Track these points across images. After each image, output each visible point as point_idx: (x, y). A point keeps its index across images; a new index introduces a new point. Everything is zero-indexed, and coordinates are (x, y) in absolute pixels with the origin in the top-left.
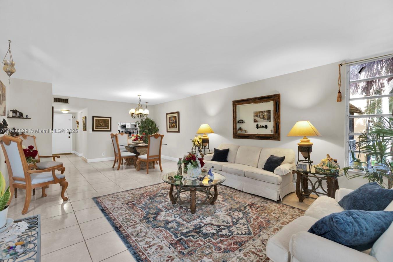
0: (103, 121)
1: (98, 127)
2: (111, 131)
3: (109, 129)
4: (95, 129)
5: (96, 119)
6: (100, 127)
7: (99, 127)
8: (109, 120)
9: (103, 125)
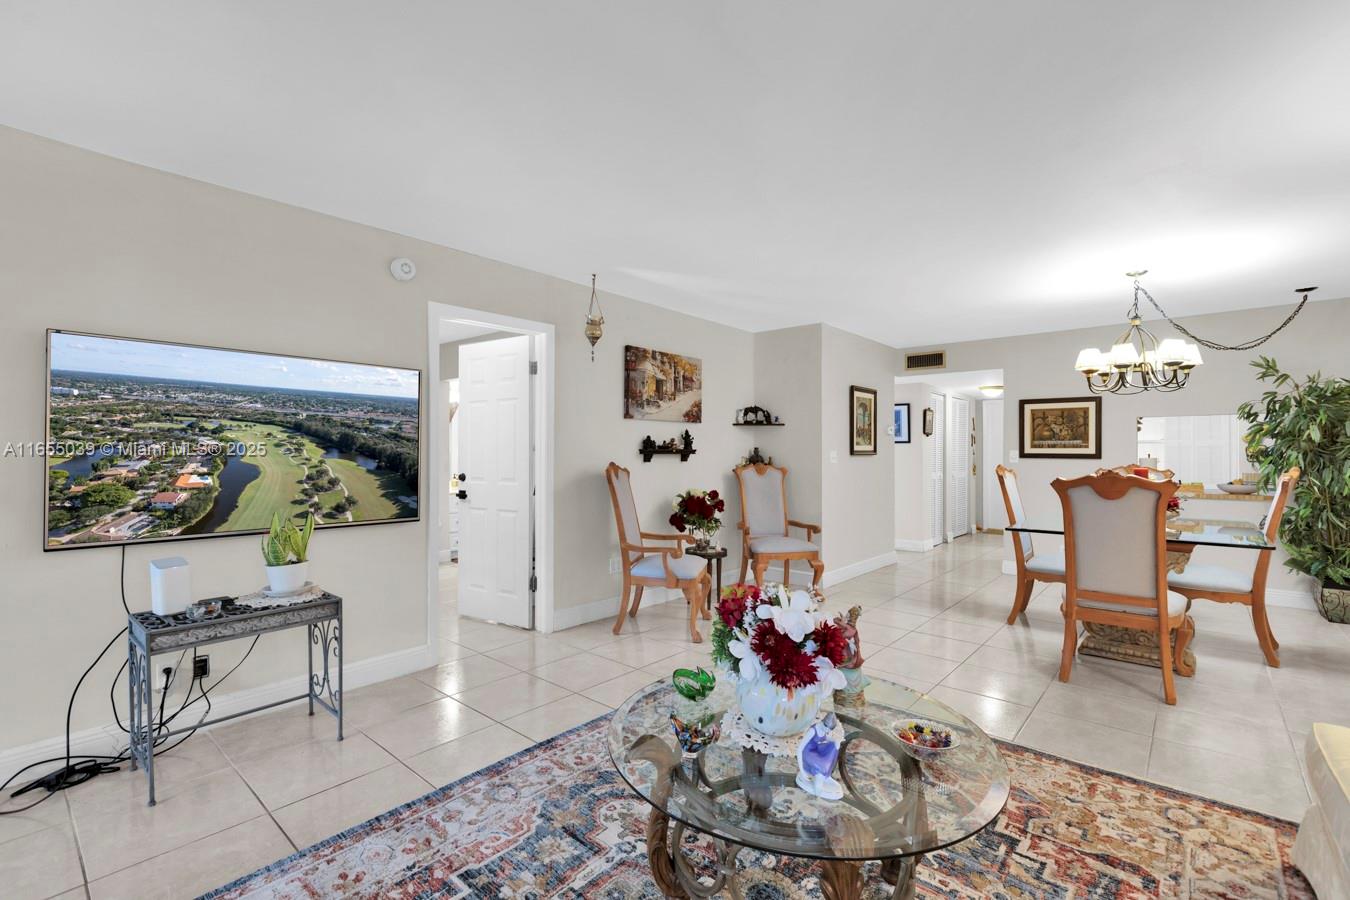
0: (1062, 417)
1: (1042, 439)
2: (1098, 455)
3: (1092, 450)
4: (1028, 450)
5: (1032, 411)
6: (1050, 442)
7: (1044, 442)
8: (1088, 408)
9: (1061, 430)
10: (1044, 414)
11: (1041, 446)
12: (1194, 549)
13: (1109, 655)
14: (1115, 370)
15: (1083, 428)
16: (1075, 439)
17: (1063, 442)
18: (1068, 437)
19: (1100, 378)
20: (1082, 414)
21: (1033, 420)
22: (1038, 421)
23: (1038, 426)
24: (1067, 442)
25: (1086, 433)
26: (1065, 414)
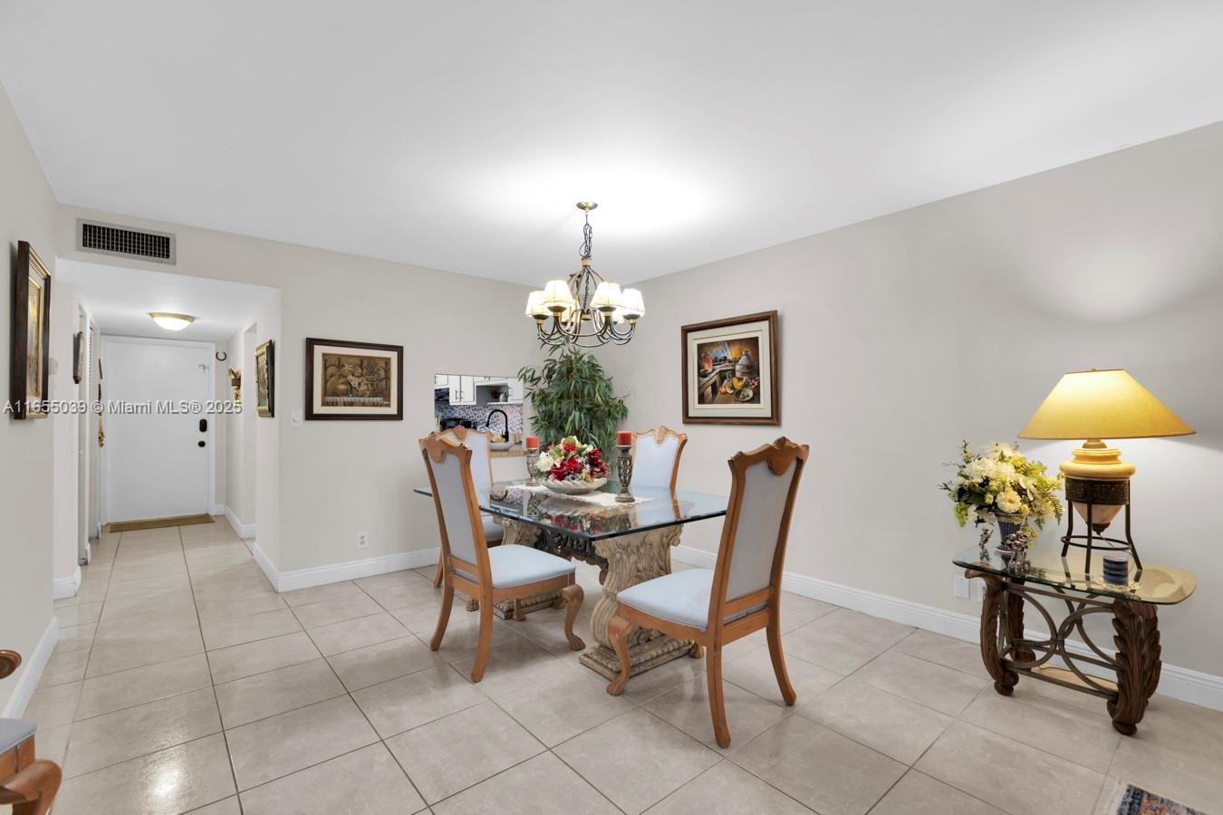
0: (361, 366)
1: (336, 395)
2: (398, 417)
3: (392, 410)
4: (318, 408)
5: (324, 355)
6: (346, 399)
7: (338, 399)
8: (389, 359)
9: (359, 384)
10: (339, 360)
11: (336, 404)
12: (683, 529)
13: (642, 668)
14: (550, 314)
15: (384, 382)
16: (375, 395)
17: (362, 399)
18: (368, 392)
19: (535, 321)
20: (383, 365)
21: (325, 368)
22: (331, 370)
23: (331, 377)
24: (367, 399)
25: (388, 388)
26: (365, 363)
